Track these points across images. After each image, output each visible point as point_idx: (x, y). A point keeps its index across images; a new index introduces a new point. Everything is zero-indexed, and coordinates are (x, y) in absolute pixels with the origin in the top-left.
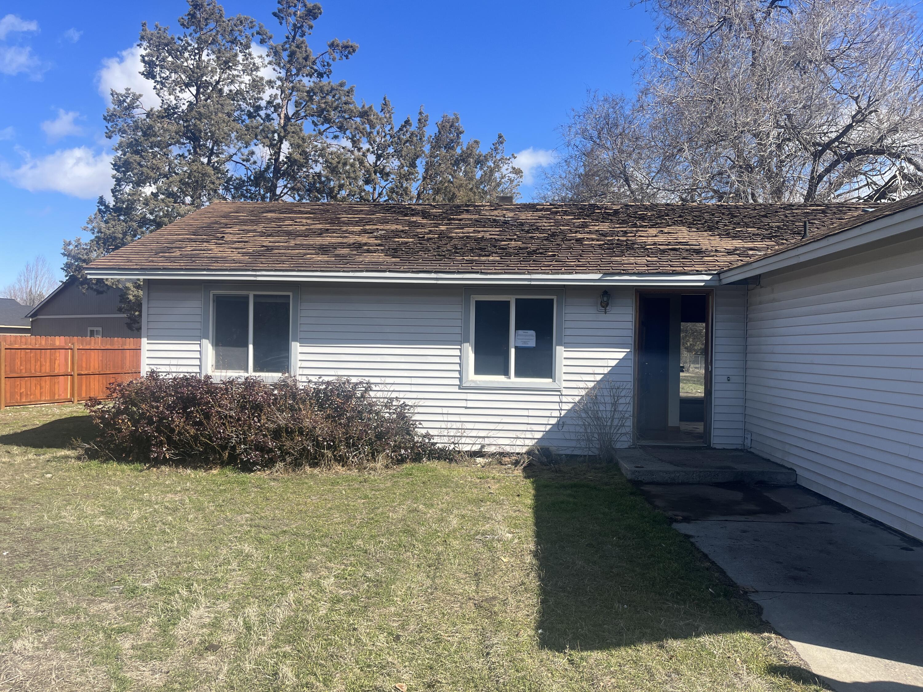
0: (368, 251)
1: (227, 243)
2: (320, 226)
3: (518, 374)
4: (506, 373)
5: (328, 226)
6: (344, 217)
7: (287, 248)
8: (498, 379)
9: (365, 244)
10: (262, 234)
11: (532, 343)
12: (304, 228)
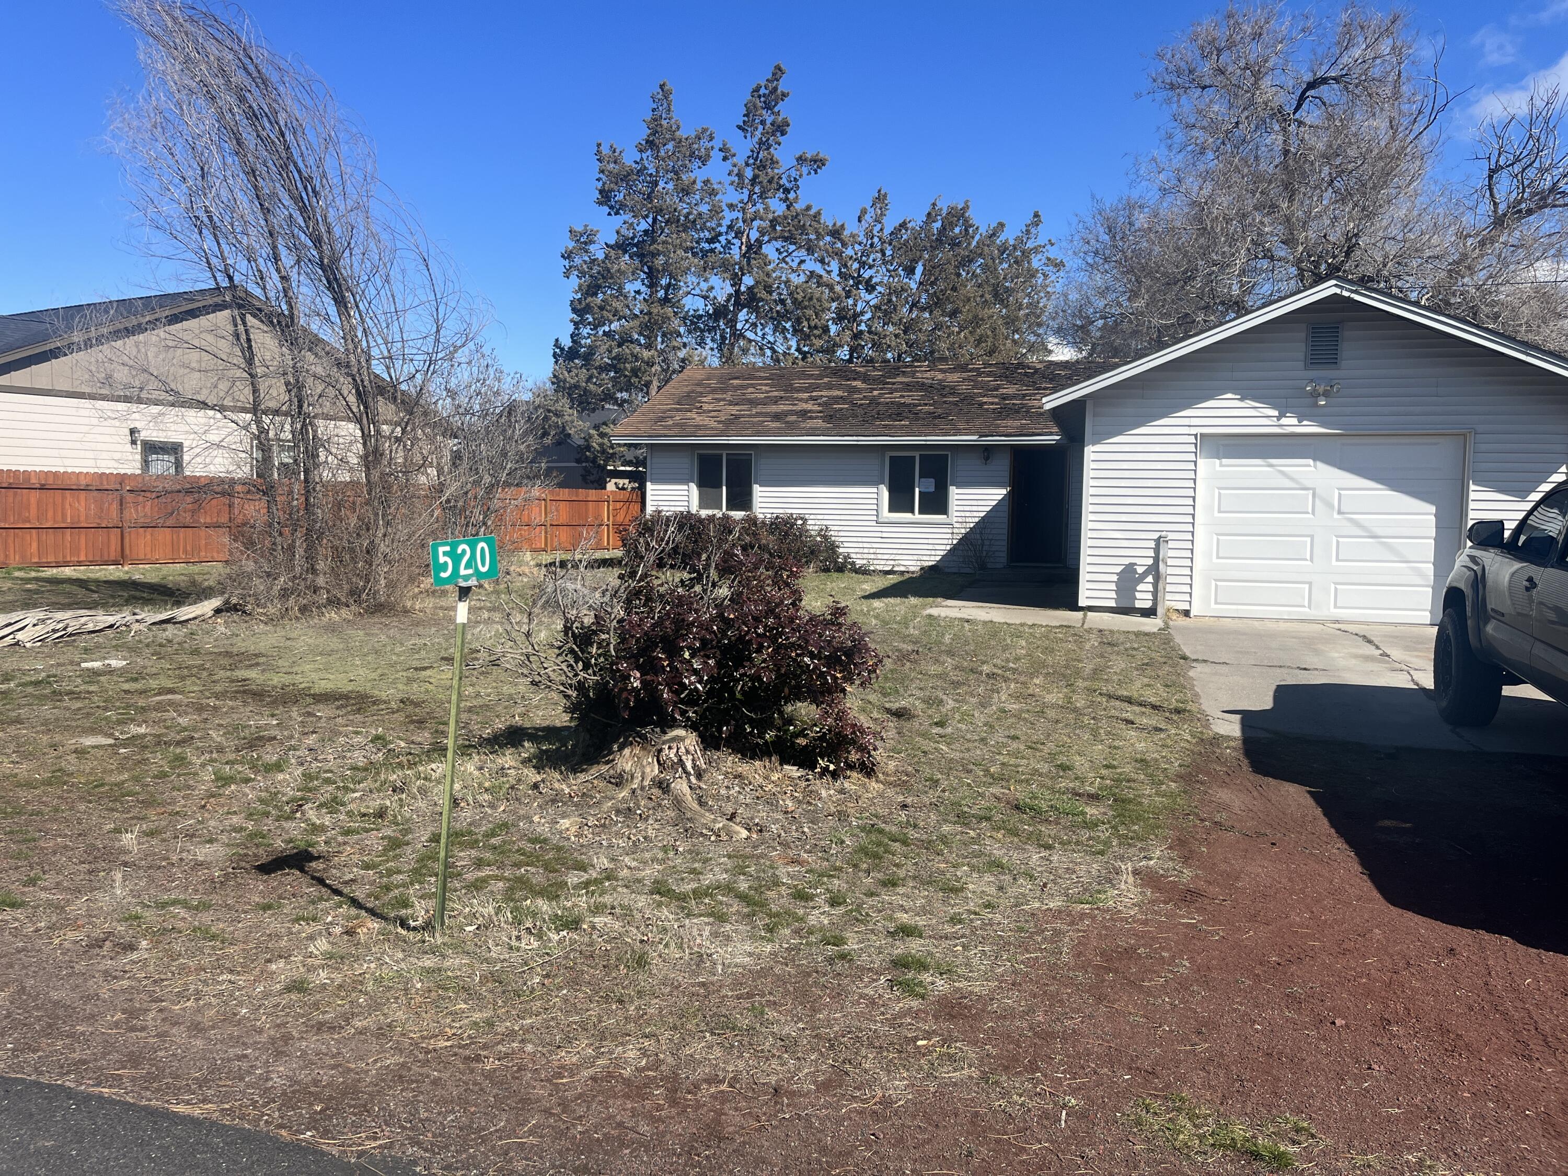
0: (811, 418)
1: (704, 412)
2: (776, 394)
3: (921, 512)
4: (913, 512)
5: (782, 394)
6: (797, 383)
7: (750, 416)
8: (907, 516)
9: (810, 411)
10: (731, 403)
11: (932, 489)
12: (762, 396)
